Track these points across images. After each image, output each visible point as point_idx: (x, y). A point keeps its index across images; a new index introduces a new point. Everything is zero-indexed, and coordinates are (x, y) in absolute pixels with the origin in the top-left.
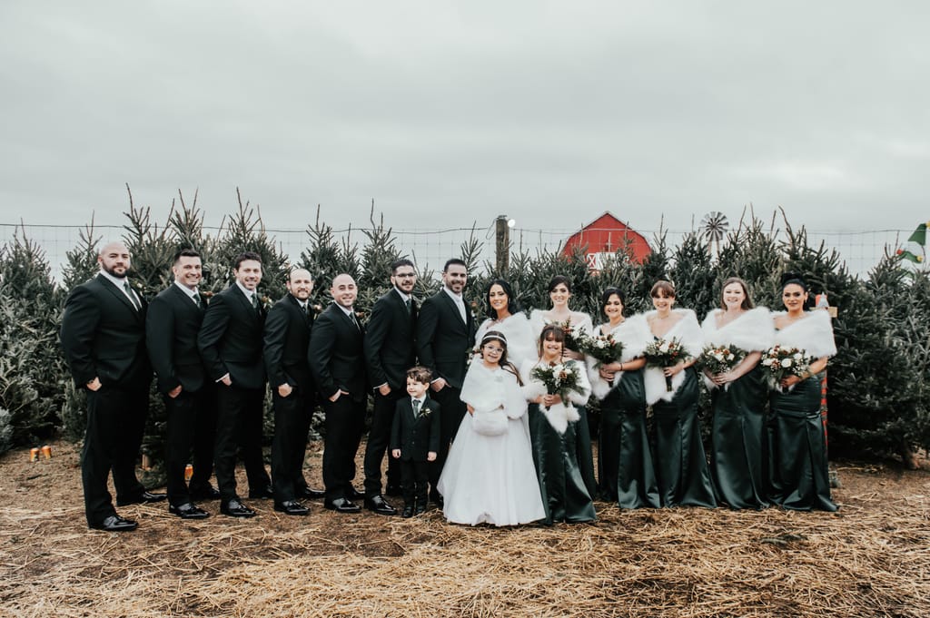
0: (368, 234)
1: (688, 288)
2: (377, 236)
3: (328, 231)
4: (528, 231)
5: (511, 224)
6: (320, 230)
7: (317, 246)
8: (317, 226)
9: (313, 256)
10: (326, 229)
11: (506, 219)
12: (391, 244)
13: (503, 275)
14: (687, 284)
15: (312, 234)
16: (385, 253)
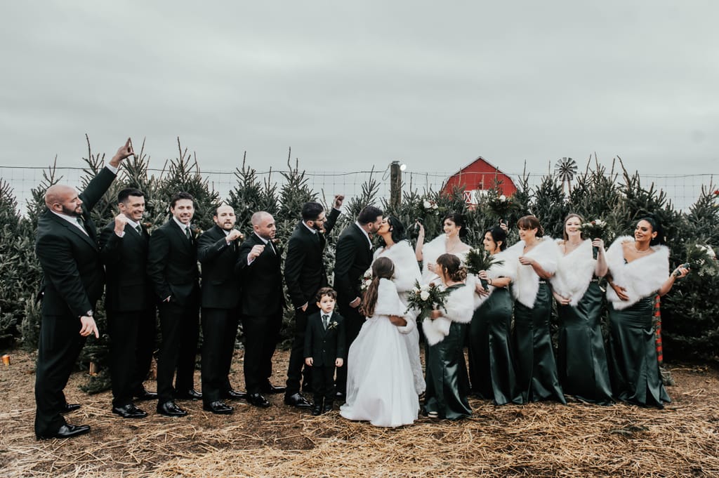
0: (286, 175)
1: (547, 220)
2: (293, 178)
3: (252, 173)
4: (417, 173)
5: (403, 168)
6: (246, 172)
7: (243, 185)
8: (243, 169)
9: (239, 193)
10: (250, 171)
11: (399, 164)
12: (305, 183)
13: (396, 209)
14: (546, 217)
15: (240, 175)
16: (299, 191)
